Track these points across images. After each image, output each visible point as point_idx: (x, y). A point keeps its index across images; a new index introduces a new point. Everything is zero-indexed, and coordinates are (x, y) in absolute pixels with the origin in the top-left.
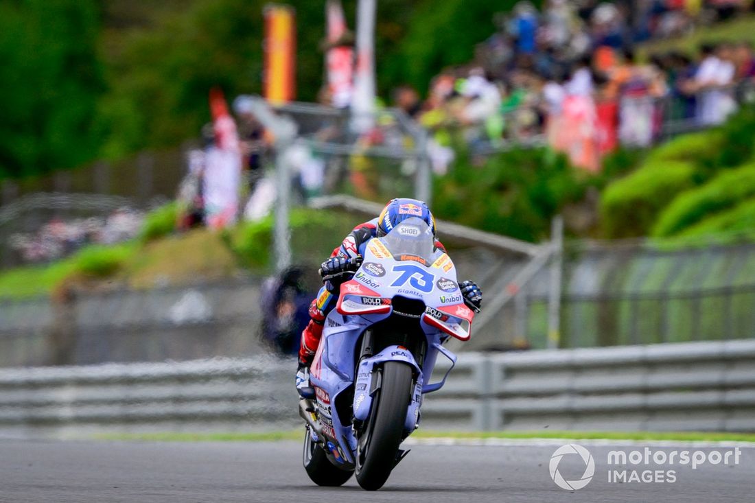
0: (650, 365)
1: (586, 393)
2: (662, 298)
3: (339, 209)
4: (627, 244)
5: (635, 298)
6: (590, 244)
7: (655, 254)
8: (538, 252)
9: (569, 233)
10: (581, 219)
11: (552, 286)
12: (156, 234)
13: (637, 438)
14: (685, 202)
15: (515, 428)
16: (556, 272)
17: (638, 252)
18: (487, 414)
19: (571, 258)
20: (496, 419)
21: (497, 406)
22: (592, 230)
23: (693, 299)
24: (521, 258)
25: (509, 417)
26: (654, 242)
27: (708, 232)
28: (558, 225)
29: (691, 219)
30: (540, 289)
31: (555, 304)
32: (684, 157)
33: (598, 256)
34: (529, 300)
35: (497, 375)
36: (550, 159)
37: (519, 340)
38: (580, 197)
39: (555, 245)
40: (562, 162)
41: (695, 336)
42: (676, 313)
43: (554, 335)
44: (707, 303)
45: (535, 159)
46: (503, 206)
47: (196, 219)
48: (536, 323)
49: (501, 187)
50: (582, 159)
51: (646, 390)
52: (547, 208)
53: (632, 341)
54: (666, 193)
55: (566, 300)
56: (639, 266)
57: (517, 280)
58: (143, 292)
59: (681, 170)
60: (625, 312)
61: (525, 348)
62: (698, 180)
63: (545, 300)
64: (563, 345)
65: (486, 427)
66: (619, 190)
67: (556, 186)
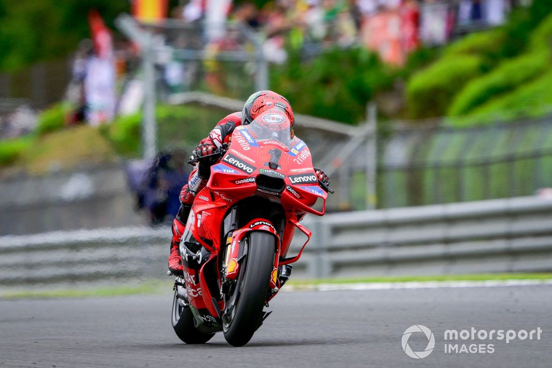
0: (450, 220)
1: (398, 245)
2: (458, 166)
3: (195, 104)
4: (429, 123)
5: (437, 167)
6: (398, 125)
7: (451, 131)
8: (357, 132)
9: (382, 116)
10: (391, 105)
11: (369, 159)
12: (48, 130)
13: (440, 280)
14: (474, 88)
15: (343, 275)
16: (371, 148)
17: (437, 130)
18: (319, 264)
19: (383, 136)
20: (327, 269)
21: (328, 258)
22: (400, 113)
23: (484, 166)
24: (343, 138)
25: (338, 267)
26: (451, 121)
27: (494, 111)
28: (372, 110)
29: (480, 101)
30: (360, 162)
31: (371, 174)
32: (472, 51)
33: (405, 134)
34: (351, 173)
35: (326, 232)
36: (364, 57)
37: (343, 204)
38: (390, 86)
39: (369, 126)
40: (375, 60)
41: (486, 196)
42: (470, 178)
43: (371, 199)
44: (494, 169)
45: (352, 57)
46: (328, 96)
47: (80, 116)
48: (357, 191)
49: (326, 81)
50: (391, 56)
51: (447, 241)
52: (363, 96)
53: (436, 201)
54: (459, 81)
55: (381, 170)
56: (439, 140)
57: (341, 155)
58: (39, 178)
59: (470, 62)
60: (429, 179)
61: (349, 210)
62: (484, 70)
63: (364, 171)
64: (380, 206)
65: (319, 275)
66: (421, 80)
67: (370, 79)
